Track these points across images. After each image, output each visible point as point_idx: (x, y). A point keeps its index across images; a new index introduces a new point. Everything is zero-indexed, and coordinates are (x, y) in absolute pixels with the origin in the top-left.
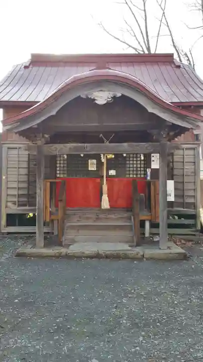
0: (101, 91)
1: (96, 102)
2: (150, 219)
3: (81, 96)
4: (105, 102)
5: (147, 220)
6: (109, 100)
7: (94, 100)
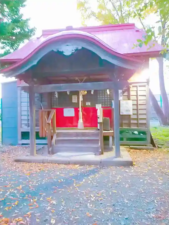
0: (67, 45)
1: (64, 54)
2: (113, 135)
3: (54, 50)
4: (70, 53)
5: (111, 136)
6: (73, 52)
7: (63, 52)
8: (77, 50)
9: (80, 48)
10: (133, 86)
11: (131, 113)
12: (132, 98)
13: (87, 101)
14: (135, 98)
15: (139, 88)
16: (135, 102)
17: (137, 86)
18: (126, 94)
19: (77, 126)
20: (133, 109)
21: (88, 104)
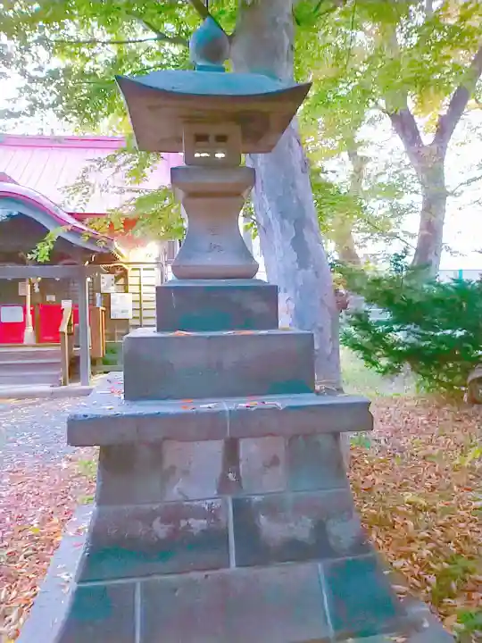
6: (3, 218)
8: (10, 216)
9: (15, 213)
10: (133, 269)
11: (130, 315)
12: (131, 289)
13: (50, 293)
14: (136, 289)
15: (144, 273)
16: (137, 297)
17: (139, 269)
18: (121, 281)
19: (22, 341)
20: (134, 309)
21: (51, 298)
